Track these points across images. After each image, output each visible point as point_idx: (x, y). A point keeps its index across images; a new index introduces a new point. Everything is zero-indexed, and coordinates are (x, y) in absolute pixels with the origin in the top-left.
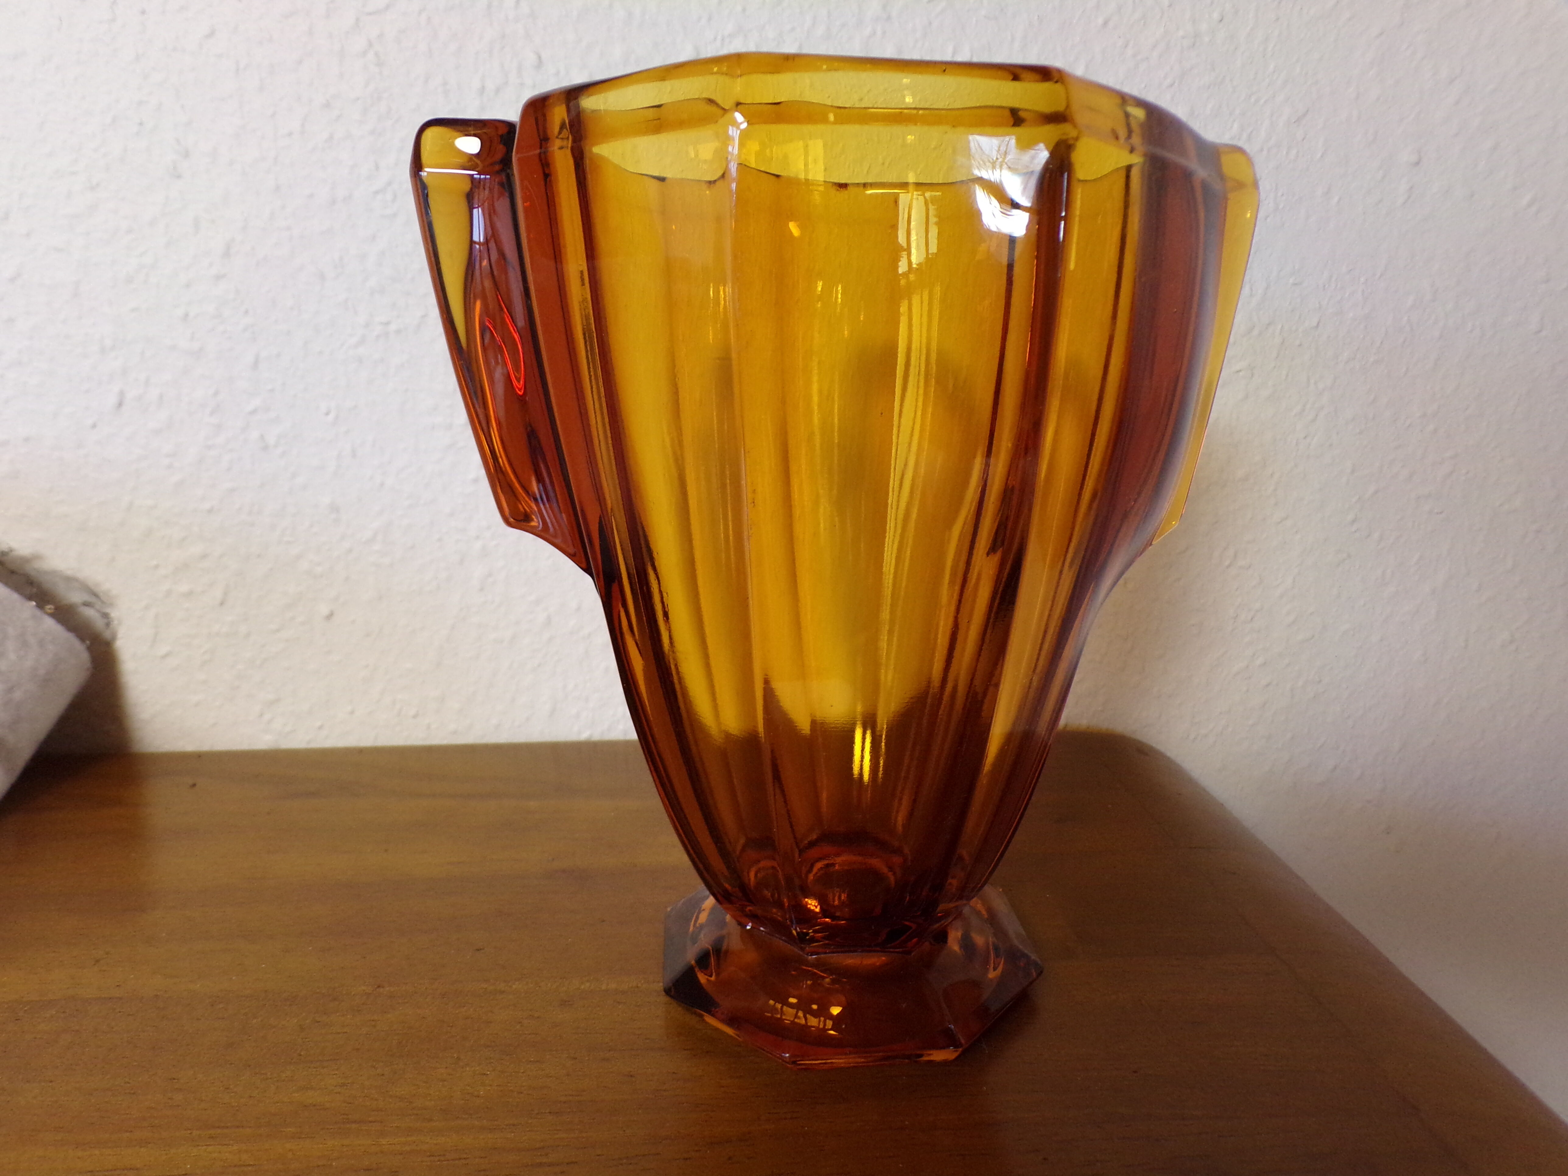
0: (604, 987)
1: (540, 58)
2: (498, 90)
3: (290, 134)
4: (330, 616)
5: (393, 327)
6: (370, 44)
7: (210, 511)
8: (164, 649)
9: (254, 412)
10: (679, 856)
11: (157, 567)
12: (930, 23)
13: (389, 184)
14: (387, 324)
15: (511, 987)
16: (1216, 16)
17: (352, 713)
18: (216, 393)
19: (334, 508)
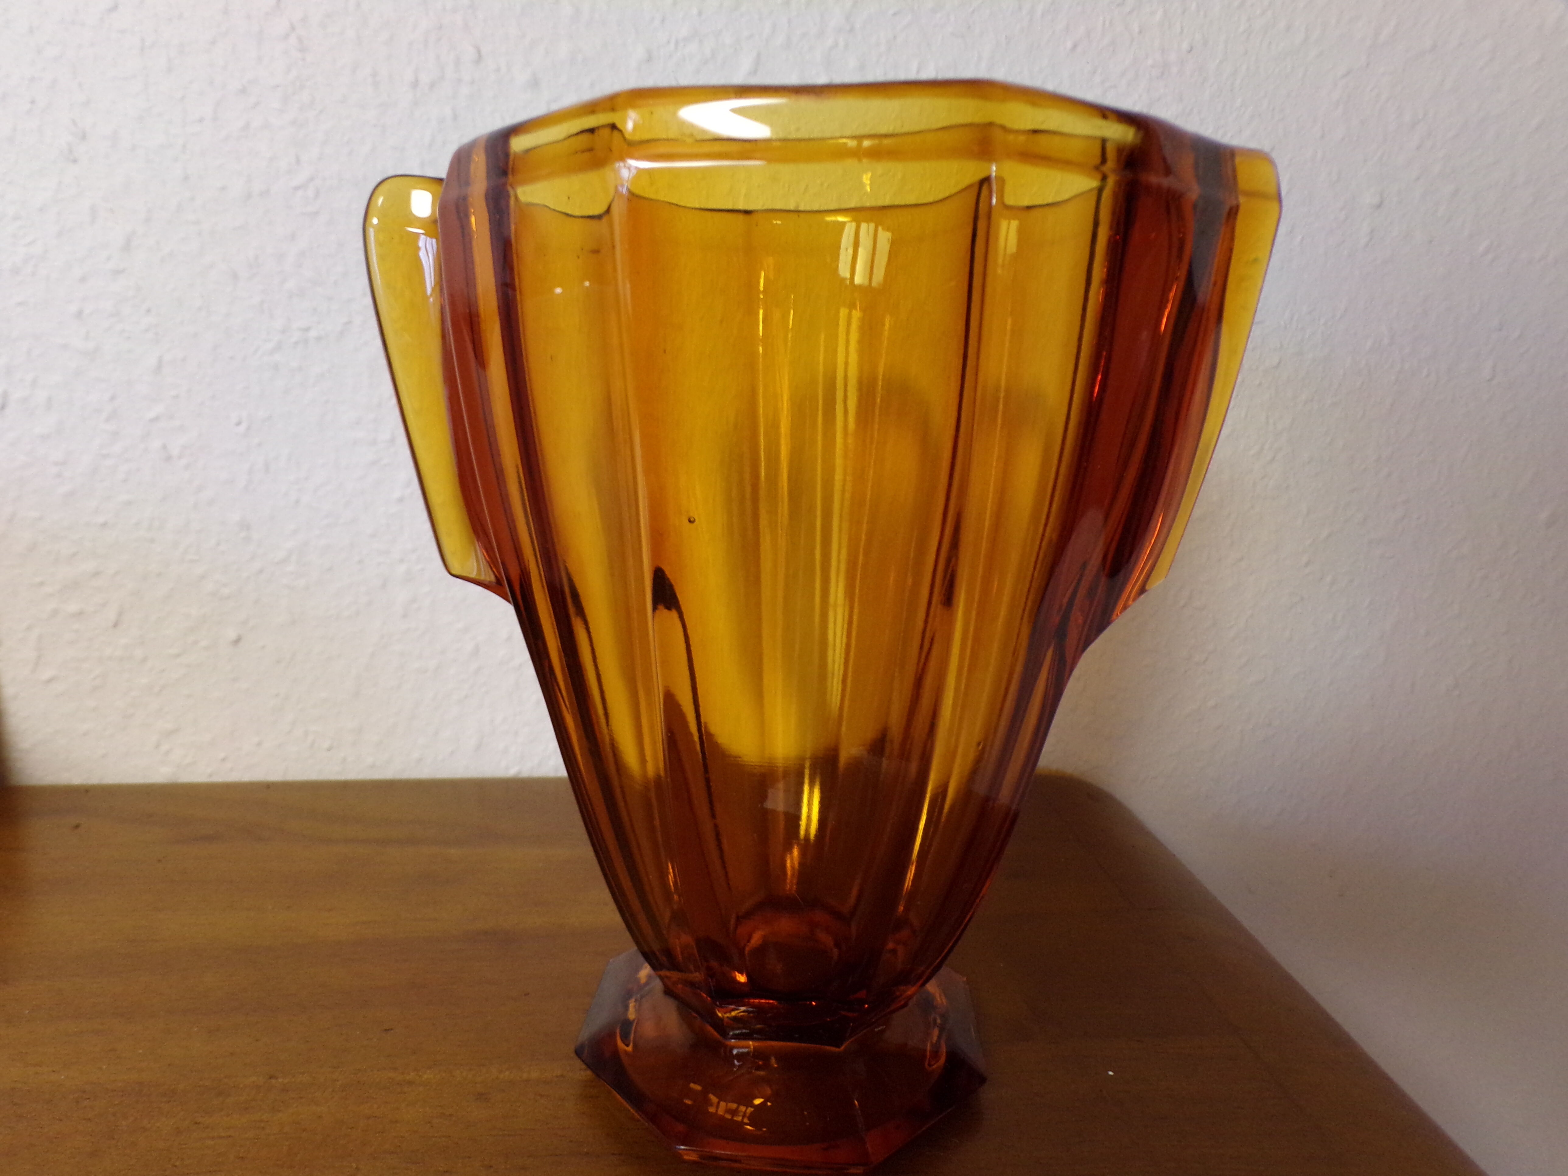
0: (525, 1076)
1: (479, 52)
2: (432, 86)
3: (201, 120)
4: (237, 641)
5: (313, 333)
6: (293, 28)
7: (104, 525)
8: (47, 674)
9: (157, 419)
10: (611, 916)
11: (42, 584)
12: (895, 37)
13: (312, 179)
14: (307, 329)
15: (420, 1076)
16: (1185, 46)
17: (259, 744)
18: (113, 398)
19: (245, 526)
